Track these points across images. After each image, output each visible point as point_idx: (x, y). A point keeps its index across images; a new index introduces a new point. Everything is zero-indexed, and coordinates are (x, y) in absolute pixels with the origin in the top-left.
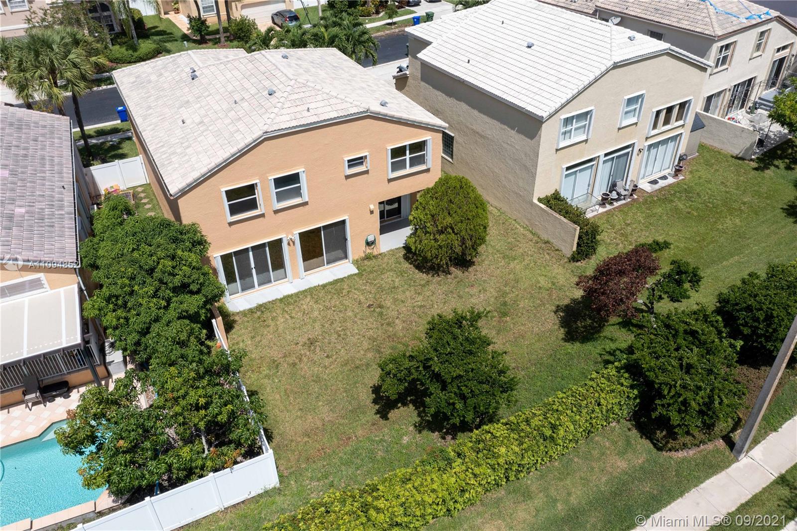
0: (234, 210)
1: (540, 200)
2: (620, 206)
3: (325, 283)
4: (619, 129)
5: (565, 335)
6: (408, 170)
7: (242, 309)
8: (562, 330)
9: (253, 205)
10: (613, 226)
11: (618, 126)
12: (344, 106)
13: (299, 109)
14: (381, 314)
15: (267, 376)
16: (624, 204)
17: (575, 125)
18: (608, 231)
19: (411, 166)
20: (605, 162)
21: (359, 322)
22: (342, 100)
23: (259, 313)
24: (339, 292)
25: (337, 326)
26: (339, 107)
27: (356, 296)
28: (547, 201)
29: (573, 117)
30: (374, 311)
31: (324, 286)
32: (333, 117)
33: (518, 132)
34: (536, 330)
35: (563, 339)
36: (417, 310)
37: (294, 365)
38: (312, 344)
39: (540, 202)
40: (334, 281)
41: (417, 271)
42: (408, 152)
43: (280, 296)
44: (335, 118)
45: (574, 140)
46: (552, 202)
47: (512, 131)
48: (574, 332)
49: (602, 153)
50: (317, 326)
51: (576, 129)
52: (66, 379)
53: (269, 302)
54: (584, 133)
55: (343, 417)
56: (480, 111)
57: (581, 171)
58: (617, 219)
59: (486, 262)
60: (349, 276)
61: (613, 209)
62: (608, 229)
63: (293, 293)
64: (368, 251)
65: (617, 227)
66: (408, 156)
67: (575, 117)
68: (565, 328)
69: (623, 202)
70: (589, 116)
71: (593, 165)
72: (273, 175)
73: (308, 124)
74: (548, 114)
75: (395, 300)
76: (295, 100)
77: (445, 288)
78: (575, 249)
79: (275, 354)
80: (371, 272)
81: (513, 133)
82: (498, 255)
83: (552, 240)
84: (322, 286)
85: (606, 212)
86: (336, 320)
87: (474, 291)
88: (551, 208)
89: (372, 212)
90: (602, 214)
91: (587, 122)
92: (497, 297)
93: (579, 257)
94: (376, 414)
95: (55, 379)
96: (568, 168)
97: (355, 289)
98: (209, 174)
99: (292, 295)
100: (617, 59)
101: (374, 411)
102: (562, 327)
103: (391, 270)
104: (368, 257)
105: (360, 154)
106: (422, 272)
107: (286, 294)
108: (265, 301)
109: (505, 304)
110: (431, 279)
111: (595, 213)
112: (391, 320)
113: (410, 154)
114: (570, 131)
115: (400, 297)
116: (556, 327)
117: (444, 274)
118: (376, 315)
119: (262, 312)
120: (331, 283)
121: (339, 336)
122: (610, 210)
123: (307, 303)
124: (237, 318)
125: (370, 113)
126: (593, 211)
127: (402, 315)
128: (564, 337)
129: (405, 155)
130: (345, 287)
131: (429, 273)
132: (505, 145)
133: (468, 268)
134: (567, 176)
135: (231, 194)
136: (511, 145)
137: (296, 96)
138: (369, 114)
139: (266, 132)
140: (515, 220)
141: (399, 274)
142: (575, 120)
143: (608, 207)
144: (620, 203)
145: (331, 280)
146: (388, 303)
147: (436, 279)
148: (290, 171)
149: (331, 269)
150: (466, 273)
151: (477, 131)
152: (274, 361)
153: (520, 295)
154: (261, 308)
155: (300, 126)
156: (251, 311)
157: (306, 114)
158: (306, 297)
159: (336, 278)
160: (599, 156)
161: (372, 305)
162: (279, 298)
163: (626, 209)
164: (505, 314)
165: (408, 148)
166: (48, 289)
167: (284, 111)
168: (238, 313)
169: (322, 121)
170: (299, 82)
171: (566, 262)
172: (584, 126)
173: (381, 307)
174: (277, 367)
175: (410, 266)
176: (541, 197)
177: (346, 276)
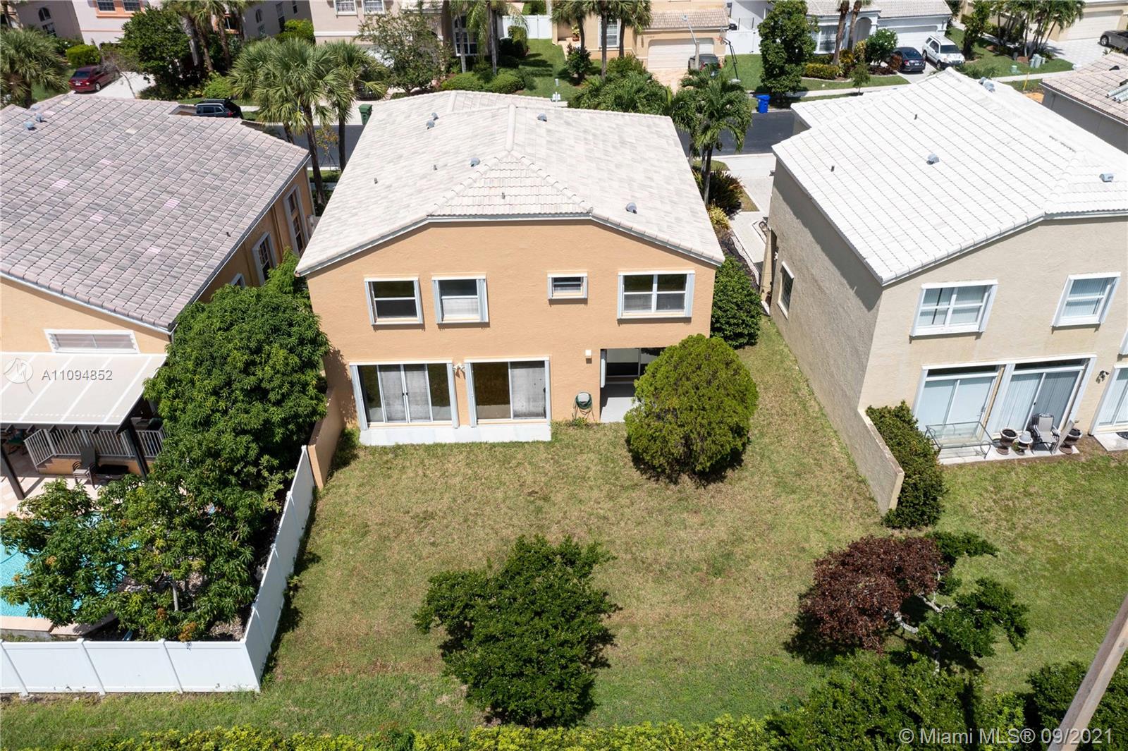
0: (383, 310)
1: (870, 412)
2: (1037, 458)
3: (496, 441)
4: (1054, 328)
5: (793, 639)
6: (653, 313)
7: (373, 444)
8: (795, 628)
9: (409, 309)
10: (998, 489)
11: (1052, 324)
12: (558, 200)
13: (493, 191)
14: (539, 510)
15: (345, 543)
16: (1046, 458)
17: (954, 303)
18: (985, 495)
19: (659, 307)
20: (1015, 378)
21: (504, 510)
22: (558, 190)
23: (391, 456)
24: (506, 461)
25: (471, 507)
26: (549, 200)
27: (525, 473)
28: (878, 415)
29: (951, 290)
30: (533, 502)
31: (493, 446)
32: (532, 213)
33: (857, 293)
34: (751, 613)
35: (785, 643)
36: (593, 520)
37: (387, 538)
38: (425, 518)
39: (868, 415)
40: (511, 442)
41: (632, 464)
42: (655, 286)
43: (429, 442)
44: (535, 215)
45: (951, 328)
46: (888, 420)
47: (851, 290)
48: (812, 638)
49: (1011, 362)
50: (447, 497)
51: (955, 311)
52: (128, 465)
53: (412, 445)
54: (976, 320)
55: (396, 634)
56: (823, 249)
57: (963, 382)
58: (1014, 481)
59: (744, 483)
60: (534, 442)
61: (1019, 460)
62: (986, 491)
63: (448, 442)
64: (580, 415)
65: (1005, 493)
66: (655, 292)
67: (956, 291)
68: (801, 627)
69: (1047, 454)
70: (986, 294)
71: (994, 378)
72: (441, 275)
73: (493, 216)
74: (893, 275)
75: (572, 496)
76: (492, 180)
77: (653, 503)
78: (893, 505)
79: (373, 518)
80: (567, 446)
81: (851, 293)
82: (772, 478)
83: (870, 482)
84: (491, 444)
85: (1002, 462)
86: (476, 497)
87: (693, 520)
88: (879, 429)
89: (589, 361)
90: (992, 463)
91: (983, 304)
92: (723, 541)
93: (897, 521)
94: (441, 647)
95: (117, 460)
96: (932, 373)
97: (530, 463)
98: (349, 255)
99: (445, 445)
100: (1053, 209)
101: (441, 642)
102: (798, 624)
103: (599, 452)
104: (576, 424)
105: (574, 272)
106: (638, 469)
107: (438, 440)
108: (407, 441)
109: (729, 555)
110: (643, 482)
111: (981, 458)
112: (547, 523)
113: (659, 289)
114: (945, 312)
115: (583, 495)
116: (787, 621)
117: (667, 481)
118: (532, 507)
119: (396, 456)
120: (504, 445)
121: (466, 521)
122: (1010, 461)
123: (456, 464)
124: (361, 454)
125: (593, 217)
126: (977, 454)
127: (568, 521)
128: (790, 640)
129: (650, 289)
130: (520, 456)
131: (646, 473)
132: (841, 310)
133: (709, 483)
134: (928, 384)
135: (379, 288)
136: (847, 312)
137: (497, 174)
138: (590, 218)
139: (431, 215)
140: (835, 432)
141: (603, 460)
142: (954, 297)
143: (1012, 454)
144: (1038, 454)
145: (507, 440)
146: (558, 498)
147: (652, 484)
148: (465, 275)
149: (518, 426)
150: (702, 490)
151: (817, 278)
152: (367, 526)
153: (762, 551)
154: (398, 450)
155: (482, 216)
156: (384, 450)
157: (499, 200)
158: (461, 453)
159: (515, 440)
160: (1005, 366)
161: (537, 493)
162: (427, 443)
163: (1041, 467)
164: (718, 573)
165: (655, 280)
166: (138, 351)
167: (471, 192)
168: (366, 448)
169: (513, 215)
170: (512, 156)
171: (876, 523)
172: (978, 310)
173: (546, 499)
174: (365, 534)
175: (627, 454)
176: (875, 407)
177: (530, 441)
